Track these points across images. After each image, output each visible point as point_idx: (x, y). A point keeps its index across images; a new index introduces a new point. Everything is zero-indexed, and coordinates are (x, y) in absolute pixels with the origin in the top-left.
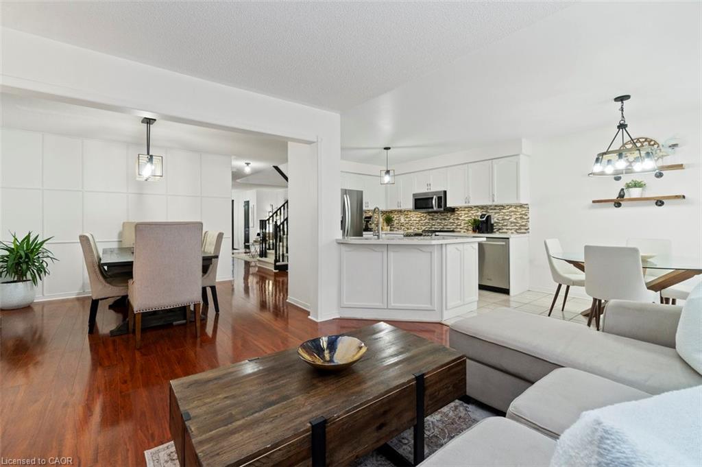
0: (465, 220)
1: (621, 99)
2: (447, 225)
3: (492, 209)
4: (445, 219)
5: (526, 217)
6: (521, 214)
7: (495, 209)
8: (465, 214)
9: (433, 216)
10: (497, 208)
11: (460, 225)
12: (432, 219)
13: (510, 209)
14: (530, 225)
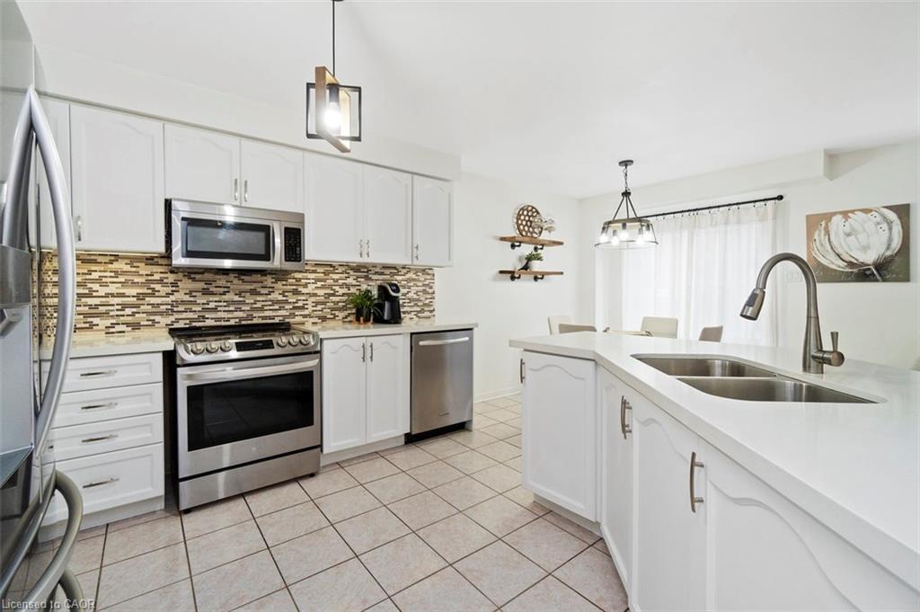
0: (315, 295)
1: (626, 163)
2: (261, 309)
3: (376, 273)
4: (254, 292)
5: (430, 291)
6: (424, 285)
7: (382, 274)
8: (317, 280)
9: (208, 283)
10: (387, 272)
11: (303, 308)
12: (206, 292)
13: (408, 276)
14: (437, 304)
